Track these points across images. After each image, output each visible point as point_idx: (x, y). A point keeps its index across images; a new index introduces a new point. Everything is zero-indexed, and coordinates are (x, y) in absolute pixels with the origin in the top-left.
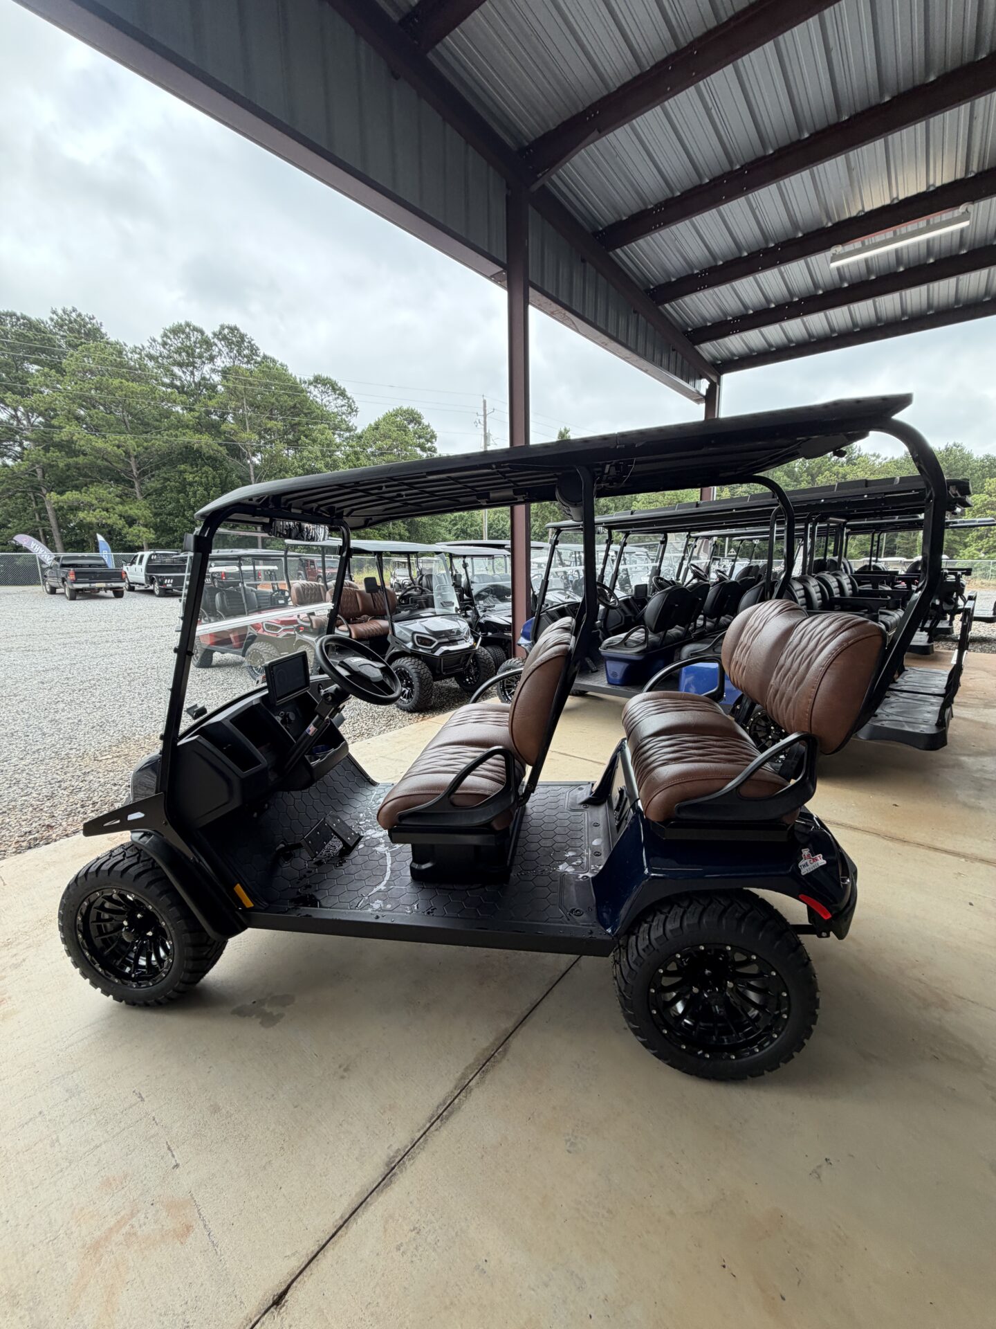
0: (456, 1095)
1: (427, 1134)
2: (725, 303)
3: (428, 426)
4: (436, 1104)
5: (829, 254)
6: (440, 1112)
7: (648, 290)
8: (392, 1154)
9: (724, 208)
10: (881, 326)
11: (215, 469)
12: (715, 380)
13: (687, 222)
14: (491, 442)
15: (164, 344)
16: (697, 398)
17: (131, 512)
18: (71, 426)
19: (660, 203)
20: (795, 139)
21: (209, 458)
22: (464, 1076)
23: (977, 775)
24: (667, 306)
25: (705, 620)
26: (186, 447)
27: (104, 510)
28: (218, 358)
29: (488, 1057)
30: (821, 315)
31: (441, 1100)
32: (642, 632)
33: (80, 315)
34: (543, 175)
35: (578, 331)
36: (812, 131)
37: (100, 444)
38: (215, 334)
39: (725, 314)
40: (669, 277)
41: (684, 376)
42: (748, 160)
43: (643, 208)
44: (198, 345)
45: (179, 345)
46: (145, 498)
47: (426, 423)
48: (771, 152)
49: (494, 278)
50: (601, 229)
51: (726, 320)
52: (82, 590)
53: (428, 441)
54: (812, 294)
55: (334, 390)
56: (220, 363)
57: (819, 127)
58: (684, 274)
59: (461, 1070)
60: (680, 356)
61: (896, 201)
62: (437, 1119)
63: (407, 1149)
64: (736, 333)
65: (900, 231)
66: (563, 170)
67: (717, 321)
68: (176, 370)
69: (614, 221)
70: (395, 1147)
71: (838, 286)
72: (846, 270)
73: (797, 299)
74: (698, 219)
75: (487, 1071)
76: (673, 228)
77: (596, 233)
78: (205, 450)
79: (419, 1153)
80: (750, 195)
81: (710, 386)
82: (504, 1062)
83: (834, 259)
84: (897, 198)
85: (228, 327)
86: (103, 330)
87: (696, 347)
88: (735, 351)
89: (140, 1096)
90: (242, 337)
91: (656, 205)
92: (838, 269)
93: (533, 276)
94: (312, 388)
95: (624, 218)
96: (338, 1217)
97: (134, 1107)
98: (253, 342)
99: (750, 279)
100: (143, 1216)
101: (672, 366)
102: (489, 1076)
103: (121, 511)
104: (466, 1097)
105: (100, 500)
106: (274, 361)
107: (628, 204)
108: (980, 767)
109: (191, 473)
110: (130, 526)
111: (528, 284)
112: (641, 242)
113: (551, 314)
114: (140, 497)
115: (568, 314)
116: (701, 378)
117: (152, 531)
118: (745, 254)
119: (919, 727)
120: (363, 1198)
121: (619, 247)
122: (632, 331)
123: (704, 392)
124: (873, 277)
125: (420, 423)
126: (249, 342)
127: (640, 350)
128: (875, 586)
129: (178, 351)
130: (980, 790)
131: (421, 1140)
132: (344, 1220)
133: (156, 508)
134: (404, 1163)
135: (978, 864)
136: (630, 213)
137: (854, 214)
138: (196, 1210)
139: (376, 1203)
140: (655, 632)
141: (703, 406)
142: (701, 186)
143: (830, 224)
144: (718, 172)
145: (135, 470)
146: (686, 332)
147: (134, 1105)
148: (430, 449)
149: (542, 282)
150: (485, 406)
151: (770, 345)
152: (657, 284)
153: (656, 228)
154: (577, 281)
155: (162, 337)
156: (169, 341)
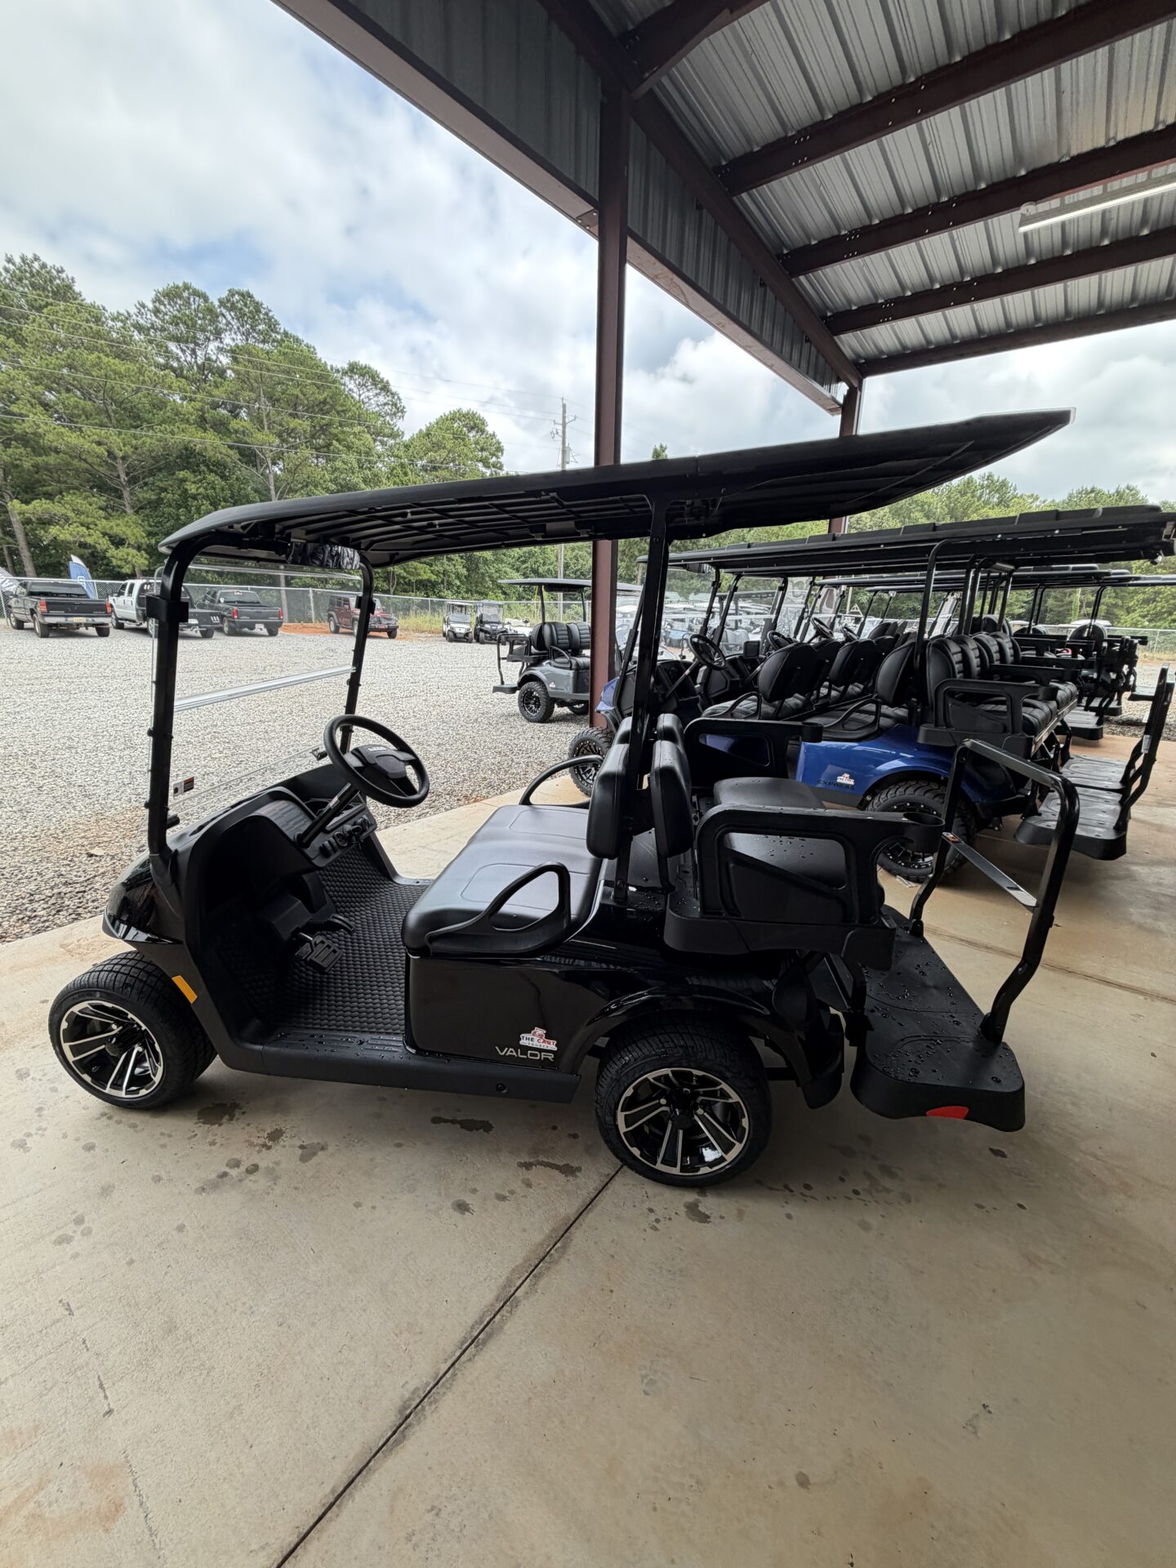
0: (497, 1309)
1: (456, 1365)
2: (876, 277)
3: (494, 435)
4: (470, 1322)
5: (1016, 215)
6: (475, 1334)
7: (780, 256)
8: (407, 1395)
9: (887, 139)
10: (1070, 322)
11: (223, 477)
12: (856, 385)
13: (837, 157)
14: (571, 459)
15: (156, 312)
16: (831, 406)
17: (117, 530)
18: (35, 414)
19: (805, 129)
20: (990, 41)
21: (218, 464)
22: (509, 1281)
23: (1154, 890)
24: (802, 278)
25: (830, 688)
26: (186, 449)
27: (82, 525)
28: (228, 333)
29: (542, 1255)
30: (997, 301)
31: (476, 1317)
32: (753, 700)
33: (44, 266)
34: (651, 75)
35: (687, 305)
36: (1017, 30)
37: (73, 439)
38: (222, 303)
39: (876, 297)
40: (809, 240)
41: (818, 377)
42: (926, 70)
43: (782, 134)
44: (200, 315)
45: (175, 313)
46: (137, 512)
47: (491, 432)
48: (958, 59)
49: (580, 221)
50: (724, 163)
51: (876, 304)
52: (56, 625)
53: (493, 455)
54: (989, 272)
55: (375, 384)
56: (228, 340)
57: (1025, 25)
58: (826, 235)
59: (505, 1273)
60: (814, 350)
61: (1112, 143)
62: (470, 1344)
63: (428, 1389)
64: (888, 321)
65: (1111, 187)
66: (678, 70)
67: (866, 303)
68: (172, 346)
69: (742, 152)
70: (411, 1387)
71: (1022, 263)
72: (1036, 237)
73: (969, 279)
74: (852, 154)
75: (538, 1277)
76: (819, 165)
77: (718, 169)
78: (210, 453)
79: (444, 1393)
80: (924, 122)
81: (849, 392)
82: (563, 1262)
83: (1025, 221)
84: (1114, 138)
85: (242, 295)
86: (77, 288)
87: (835, 338)
88: (884, 348)
89: (69, 1309)
90: (258, 307)
91: (799, 132)
92: (1025, 235)
93: (633, 223)
94: (346, 379)
95: (756, 149)
96: (327, 1489)
97: (58, 1324)
98: (271, 314)
99: (912, 245)
100: (56, 1488)
101: (804, 364)
102: (542, 1283)
103: (104, 528)
104: (511, 1312)
105: (78, 512)
106: (297, 340)
107: (763, 128)
108: (1156, 880)
109: (194, 482)
110: (117, 548)
111: (626, 232)
112: (775, 184)
113: (654, 278)
114: (129, 511)
115: (677, 280)
116: (838, 380)
117: (145, 555)
118: (909, 210)
119: (1094, 831)
120: (365, 1462)
121: (746, 191)
122: (756, 312)
123: (841, 400)
124: (1068, 252)
125: (483, 431)
126: (266, 314)
127: (766, 336)
128: (1040, 653)
129: (175, 321)
130: (1157, 909)
131: (448, 1375)
132: (336, 1495)
133: (151, 526)
134: (423, 1408)
135: (1159, 1004)
136: (763, 144)
137: (1055, 159)
138: (131, 1480)
139: (382, 1470)
140: (770, 701)
141: (838, 418)
142: (860, 105)
143: (1023, 173)
144: (884, 86)
145: (123, 476)
146: (824, 317)
147: (58, 1321)
148: (494, 467)
149: (645, 233)
150: (564, 412)
151: (928, 342)
152: (792, 248)
153: (797, 164)
154: (690, 238)
155: (154, 302)
156: (162, 308)
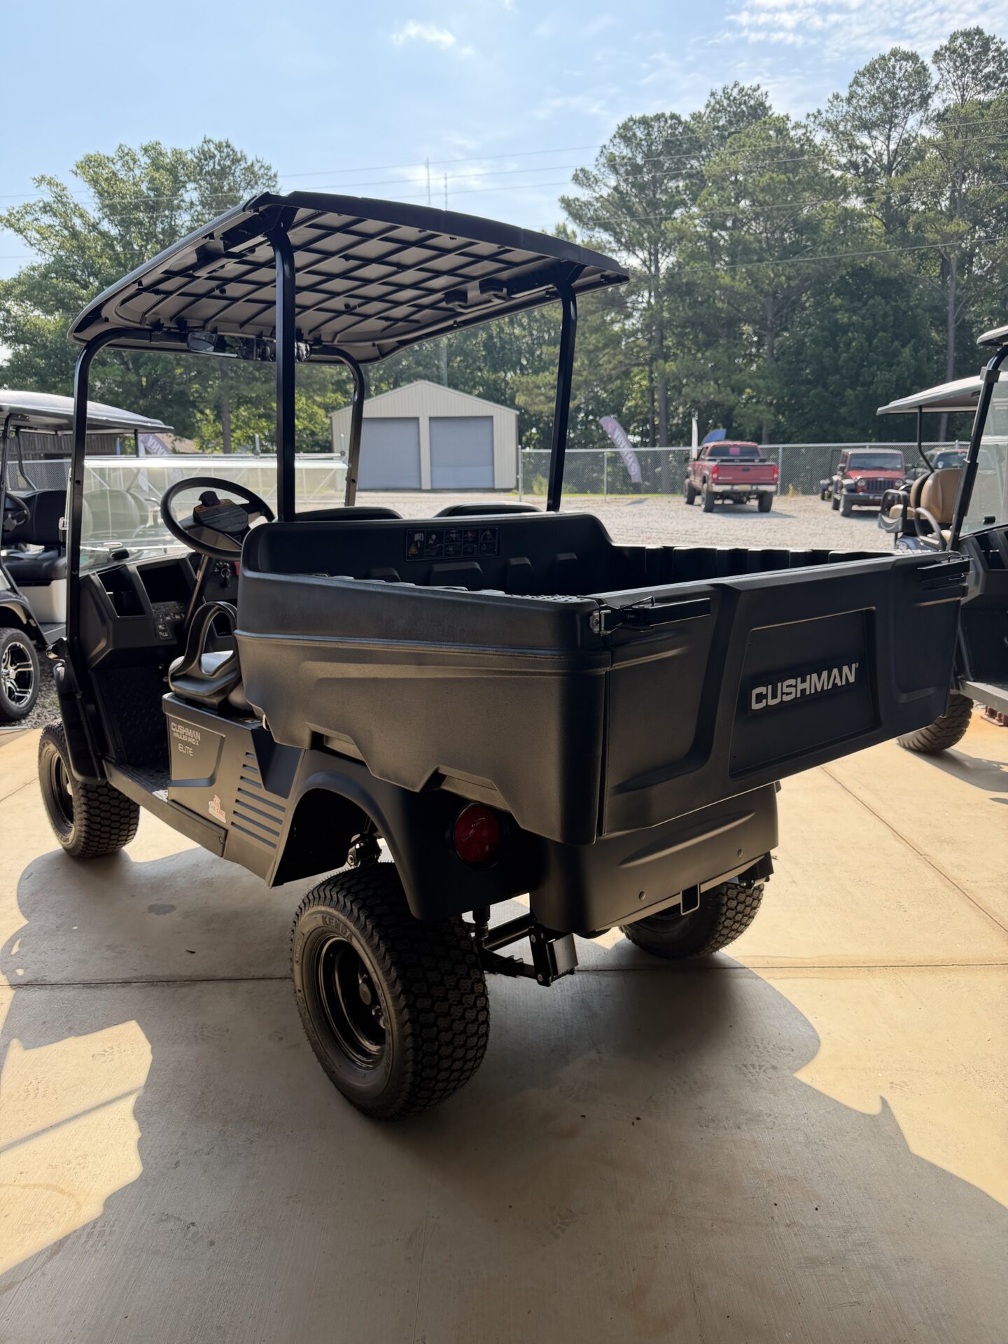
15: (849, 101)
21: (883, 280)
28: (937, 96)
33: (742, 90)
44: (905, 84)
45: (874, 91)
56: (936, 104)
68: (863, 139)
85: (966, 34)
86: (767, 104)
90: (986, 43)
109: (846, 311)
126: (998, 49)
129: (873, 101)
155: (851, 86)
156: (859, 90)
